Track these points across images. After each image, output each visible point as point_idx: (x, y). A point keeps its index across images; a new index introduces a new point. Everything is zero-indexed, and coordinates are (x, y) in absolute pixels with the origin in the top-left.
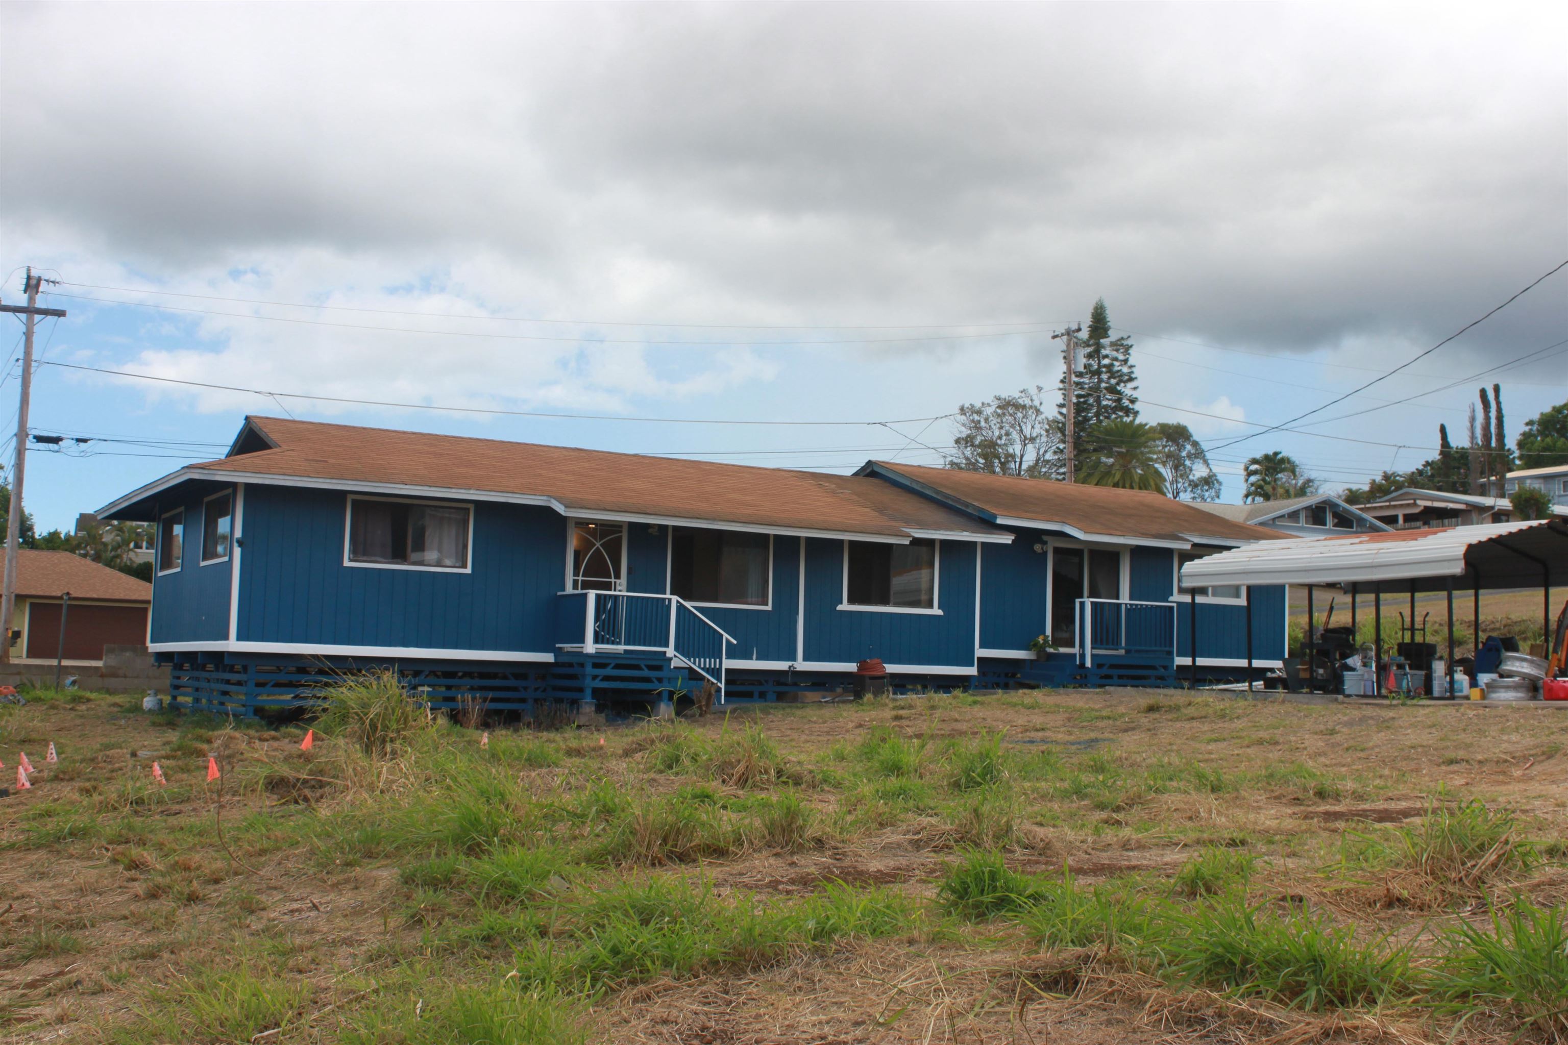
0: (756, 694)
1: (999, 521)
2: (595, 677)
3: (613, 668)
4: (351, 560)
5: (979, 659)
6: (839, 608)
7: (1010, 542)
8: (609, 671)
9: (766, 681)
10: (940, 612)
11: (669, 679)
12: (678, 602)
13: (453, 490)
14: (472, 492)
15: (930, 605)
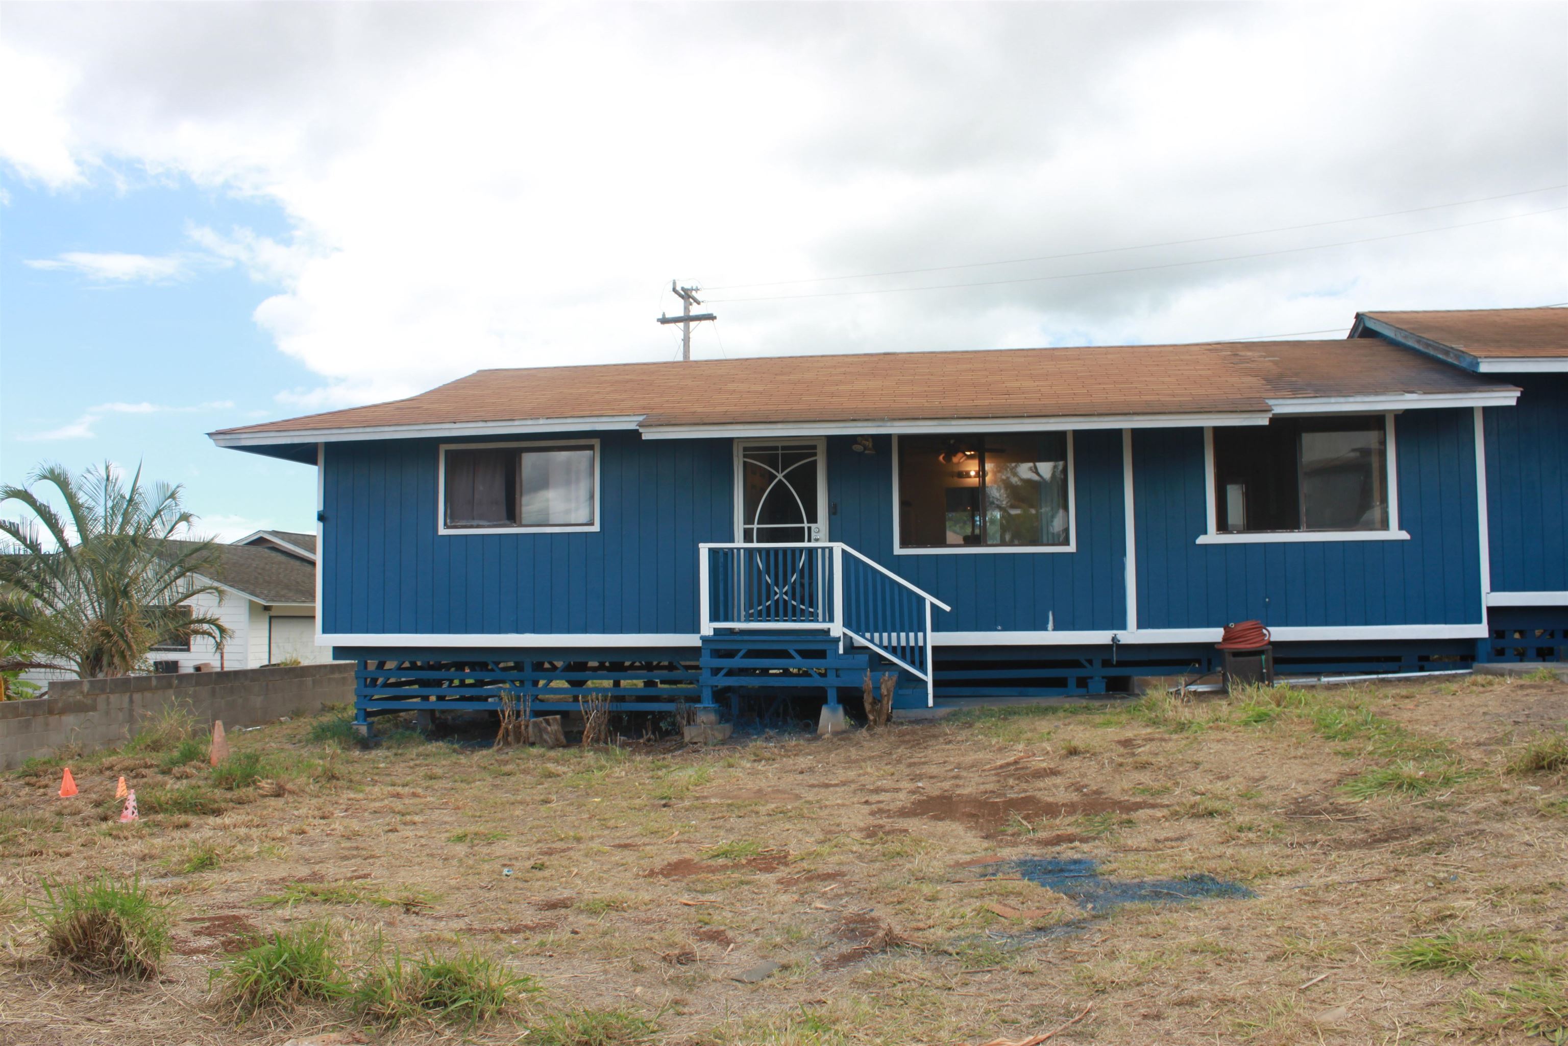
0: (1072, 683)
1: (1485, 367)
2: (716, 671)
3: (744, 656)
4: (446, 526)
5: (1491, 610)
6: (1201, 540)
7: (1513, 402)
8: (737, 662)
9: (1090, 662)
10: (1404, 535)
11: (837, 670)
12: (843, 551)
13: (516, 423)
14: (541, 421)
15: (1385, 526)
